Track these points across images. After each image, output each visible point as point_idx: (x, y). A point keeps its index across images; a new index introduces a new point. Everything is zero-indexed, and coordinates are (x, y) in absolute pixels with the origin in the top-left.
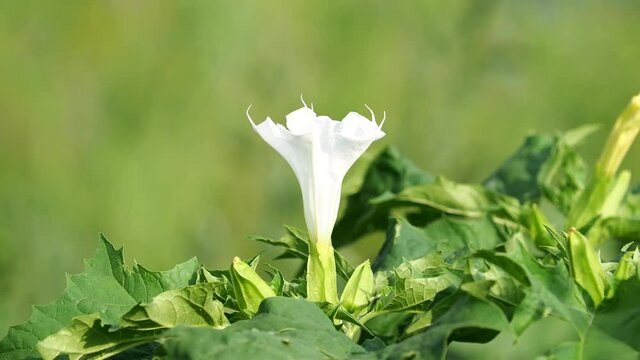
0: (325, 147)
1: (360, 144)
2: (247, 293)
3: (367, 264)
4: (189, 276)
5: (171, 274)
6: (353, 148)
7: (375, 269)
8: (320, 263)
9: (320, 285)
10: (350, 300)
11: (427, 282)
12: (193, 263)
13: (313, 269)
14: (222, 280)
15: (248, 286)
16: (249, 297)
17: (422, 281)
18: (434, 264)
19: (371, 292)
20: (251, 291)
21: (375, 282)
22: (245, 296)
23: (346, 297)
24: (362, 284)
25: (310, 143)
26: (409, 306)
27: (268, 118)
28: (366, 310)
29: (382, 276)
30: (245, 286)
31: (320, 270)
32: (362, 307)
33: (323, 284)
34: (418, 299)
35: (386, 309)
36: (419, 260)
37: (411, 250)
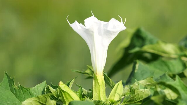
0: (100, 33)
1: (114, 32)
2: (66, 97)
3: (121, 82)
4: (42, 89)
5: (34, 89)
6: (111, 34)
7: (124, 84)
8: (98, 83)
9: (98, 93)
10: (112, 98)
11: (145, 91)
12: (44, 83)
13: (95, 86)
14: (57, 90)
15: (66, 94)
16: (67, 98)
17: (142, 90)
18: (150, 82)
19: (122, 95)
20: (67, 96)
21: (124, 90)
22: (65, 98)
23: (111, 97)
24: (118, 91)
25: (93, 32)
26: (137, 101)
27: (76, 21)
28: (119, 102)
29: (127, 88)
30: (65, 94)
31: (99, 86)
32: (118, 101)
33: (99, 92)
34: (141, 98)
35: (128, 102)
36: (143, 80)
37: (143, 75)
